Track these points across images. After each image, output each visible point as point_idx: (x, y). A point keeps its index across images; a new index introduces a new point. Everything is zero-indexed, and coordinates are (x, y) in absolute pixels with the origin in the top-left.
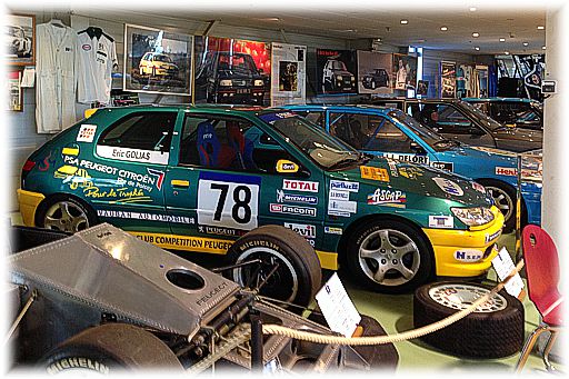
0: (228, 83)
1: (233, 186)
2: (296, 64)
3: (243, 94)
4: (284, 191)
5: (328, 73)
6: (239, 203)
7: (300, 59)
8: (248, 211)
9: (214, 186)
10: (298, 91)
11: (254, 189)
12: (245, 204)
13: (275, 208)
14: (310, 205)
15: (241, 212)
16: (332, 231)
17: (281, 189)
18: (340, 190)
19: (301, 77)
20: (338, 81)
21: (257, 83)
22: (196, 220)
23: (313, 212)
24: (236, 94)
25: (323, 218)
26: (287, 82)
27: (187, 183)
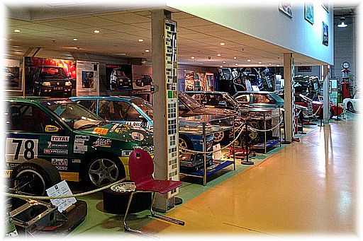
0: (48, 84)
1: (24, 140)
2: (92, 72)
3: (58, 90)
4: (52, 142)
5: (113, 78)
6: (28, 150)
7: (95, 69)
8: (32, 153)
9: (14, 141)
10: (95, 88)
11: (36, 141)
12: (31, 150)
13: (47, 151)
14: (65, 148)
15: (29, 155)
16: (76, 161)
17: (50, 140)
18: (80, 140)
19: (96, 80)
20: (120, 82)
21: (67, 84)
23: (67, 152)
24: (52, 90)
25: (71, 155)
26: (87, 83)
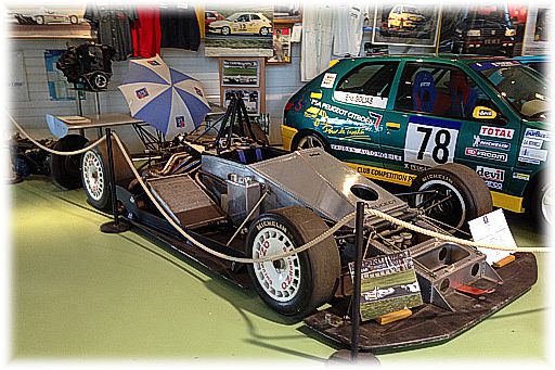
0: (476, 33)
1: (436, 130)
3: (491, 44)
4: (481, 137)
6: (439, 146)
8: (446, 153)
9: (419, 129)
11: (454, 133)
12: (444, 146)
13: (471, 152)
14: (503, 151)
15: (440, 154)
16: (520, 176)
17: (478, 134)
18: (534, 139)
21: (508, 33)
22: (403, 158)
23: (504, 157)
24: (482, 45)
25: (513, 164)
27: (398, 126)
